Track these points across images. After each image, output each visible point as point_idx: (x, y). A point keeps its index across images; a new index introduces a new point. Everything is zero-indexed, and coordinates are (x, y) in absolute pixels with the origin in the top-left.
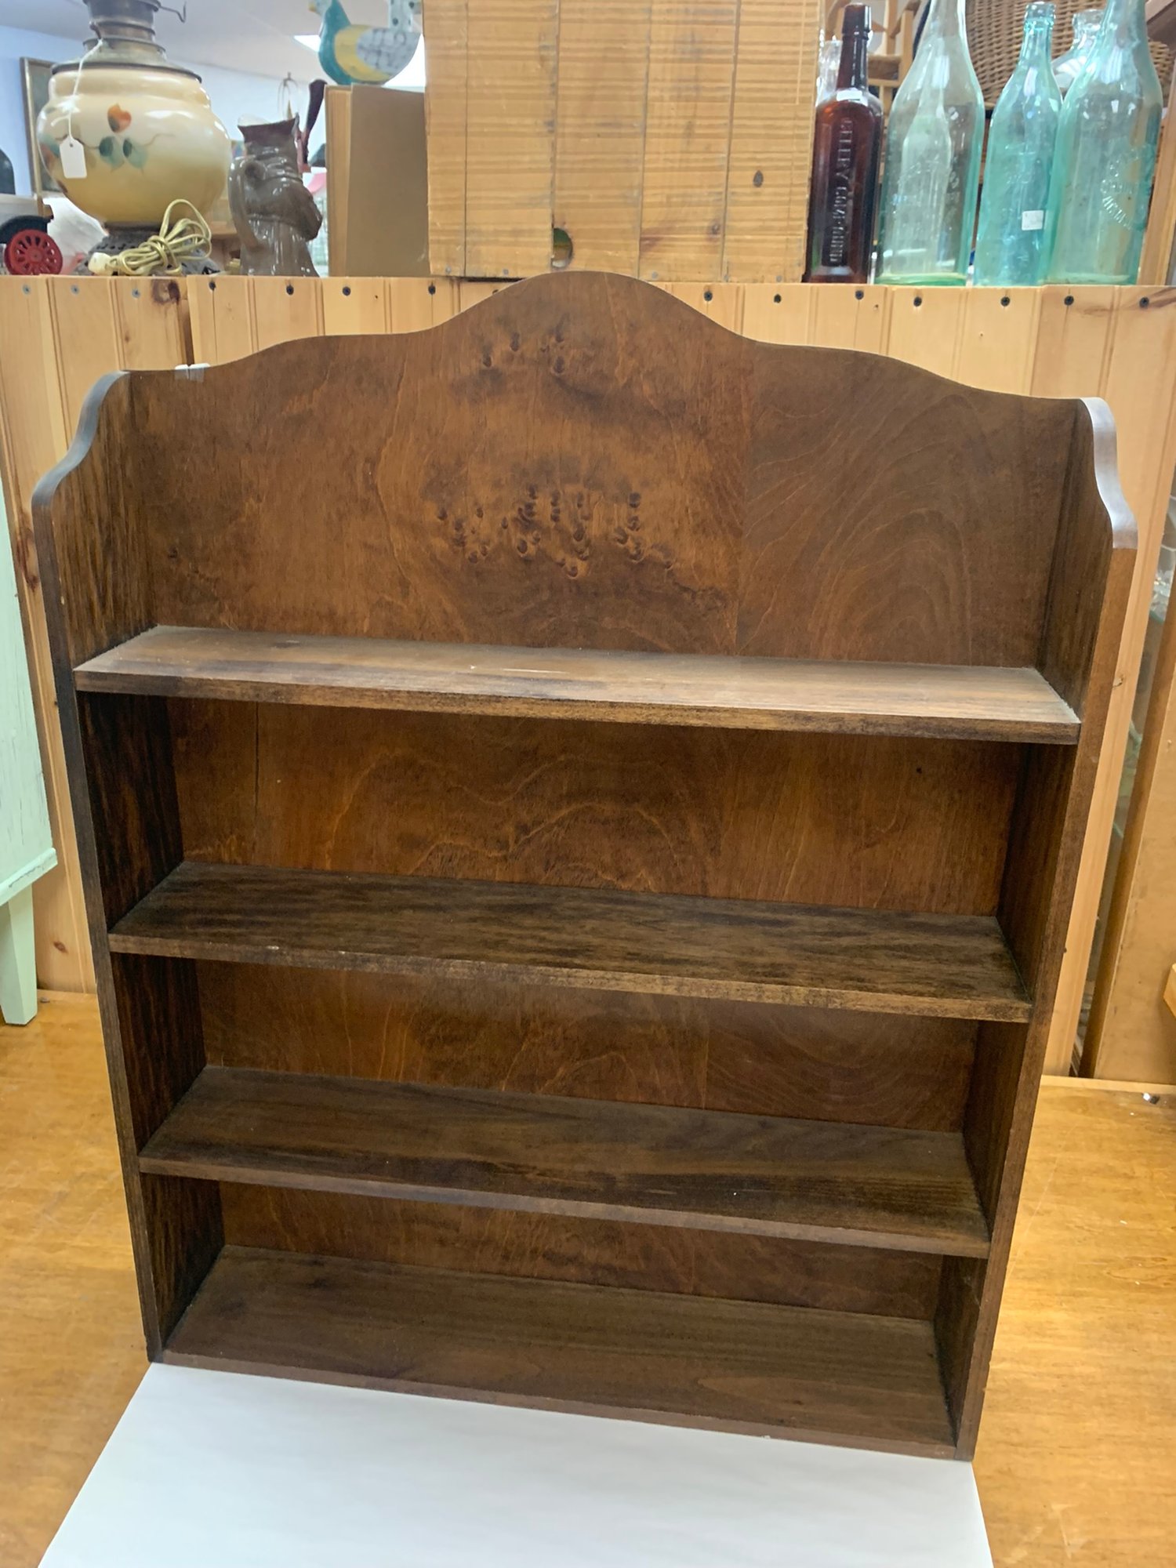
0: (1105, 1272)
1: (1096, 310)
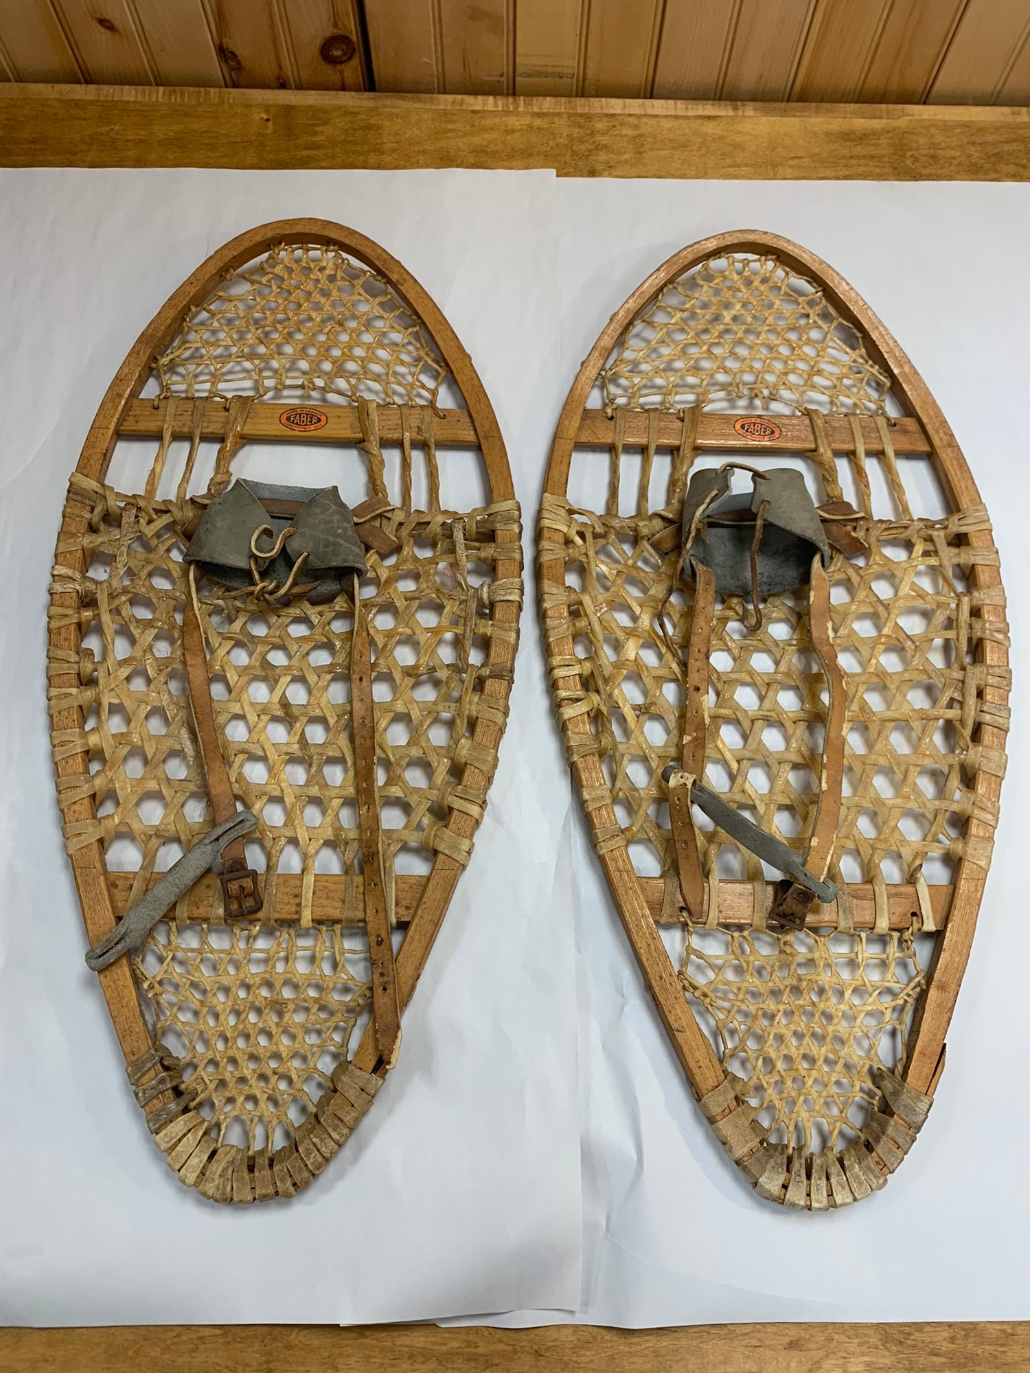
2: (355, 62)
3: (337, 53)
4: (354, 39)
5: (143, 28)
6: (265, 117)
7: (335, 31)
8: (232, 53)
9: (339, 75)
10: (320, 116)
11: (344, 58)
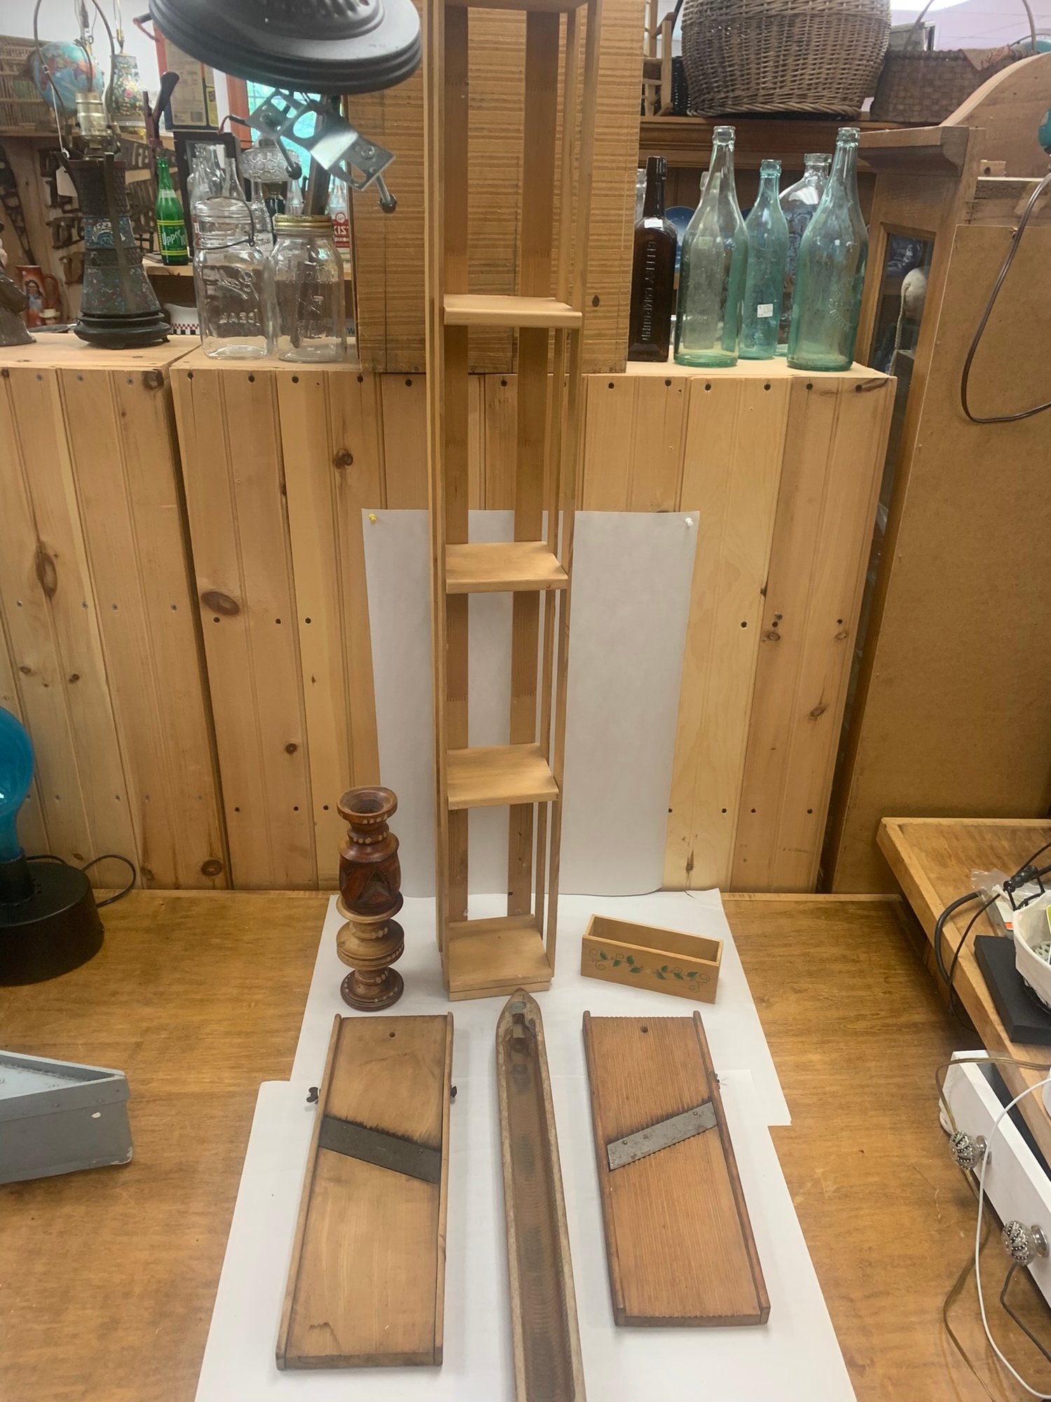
0: (842, 1026)
1: (827, 393)
2: (221, 875)
3: (211, 870)
4: (222, 862)
6: (162, 903)
7: (211, 858)
8: (150, 871)
9: (212, 881)
10: (194, 902)
11: (215, 872)
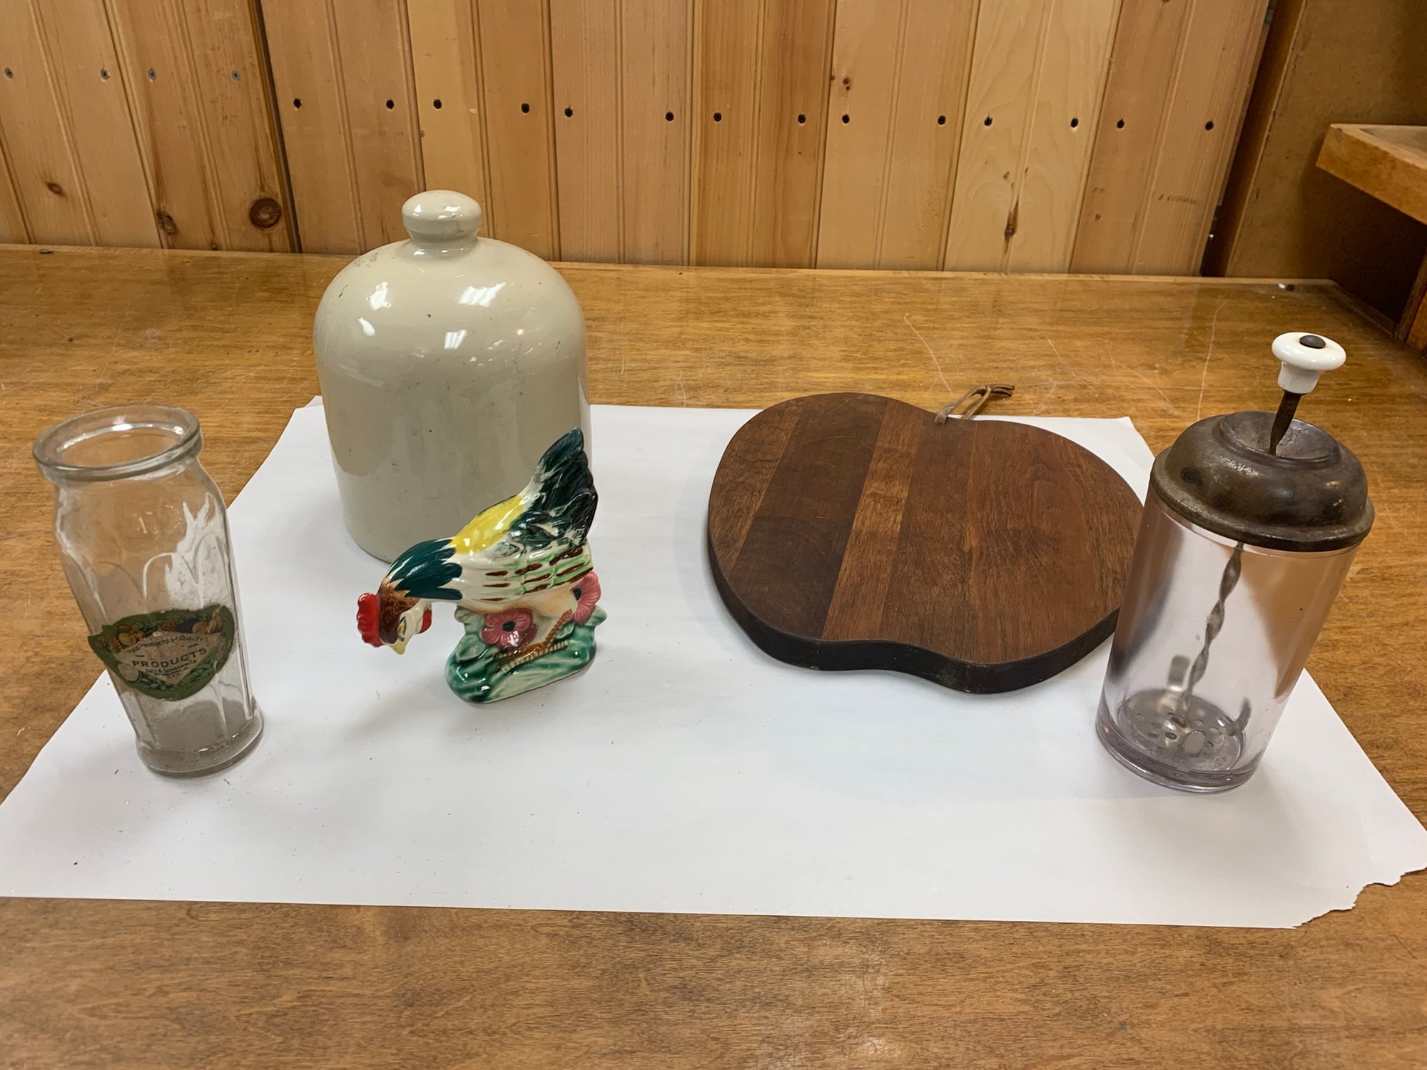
2: (281, 225)
3: (265, 216)
4: (280, 201)
5: (88, 193)
7: (263, 194)
8: (169, 217)
9: (267, 240)
11: (272, 222)
